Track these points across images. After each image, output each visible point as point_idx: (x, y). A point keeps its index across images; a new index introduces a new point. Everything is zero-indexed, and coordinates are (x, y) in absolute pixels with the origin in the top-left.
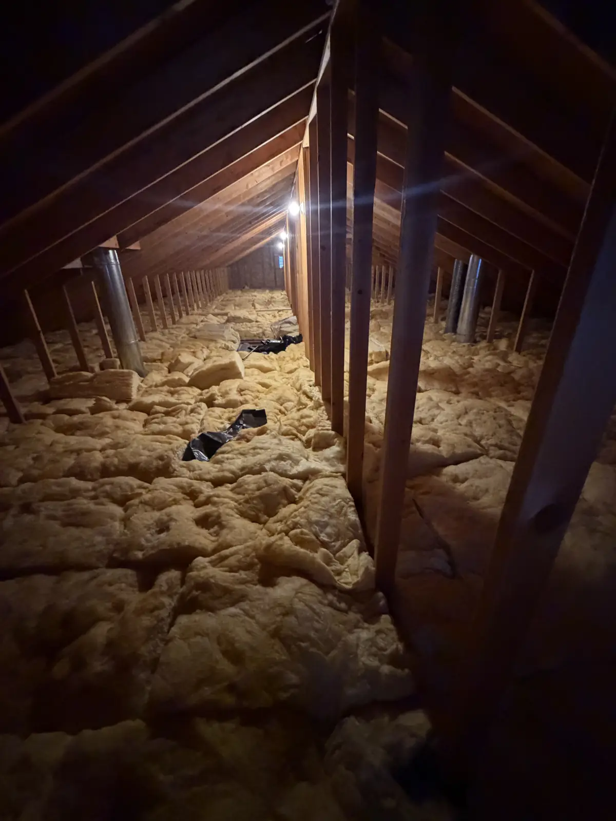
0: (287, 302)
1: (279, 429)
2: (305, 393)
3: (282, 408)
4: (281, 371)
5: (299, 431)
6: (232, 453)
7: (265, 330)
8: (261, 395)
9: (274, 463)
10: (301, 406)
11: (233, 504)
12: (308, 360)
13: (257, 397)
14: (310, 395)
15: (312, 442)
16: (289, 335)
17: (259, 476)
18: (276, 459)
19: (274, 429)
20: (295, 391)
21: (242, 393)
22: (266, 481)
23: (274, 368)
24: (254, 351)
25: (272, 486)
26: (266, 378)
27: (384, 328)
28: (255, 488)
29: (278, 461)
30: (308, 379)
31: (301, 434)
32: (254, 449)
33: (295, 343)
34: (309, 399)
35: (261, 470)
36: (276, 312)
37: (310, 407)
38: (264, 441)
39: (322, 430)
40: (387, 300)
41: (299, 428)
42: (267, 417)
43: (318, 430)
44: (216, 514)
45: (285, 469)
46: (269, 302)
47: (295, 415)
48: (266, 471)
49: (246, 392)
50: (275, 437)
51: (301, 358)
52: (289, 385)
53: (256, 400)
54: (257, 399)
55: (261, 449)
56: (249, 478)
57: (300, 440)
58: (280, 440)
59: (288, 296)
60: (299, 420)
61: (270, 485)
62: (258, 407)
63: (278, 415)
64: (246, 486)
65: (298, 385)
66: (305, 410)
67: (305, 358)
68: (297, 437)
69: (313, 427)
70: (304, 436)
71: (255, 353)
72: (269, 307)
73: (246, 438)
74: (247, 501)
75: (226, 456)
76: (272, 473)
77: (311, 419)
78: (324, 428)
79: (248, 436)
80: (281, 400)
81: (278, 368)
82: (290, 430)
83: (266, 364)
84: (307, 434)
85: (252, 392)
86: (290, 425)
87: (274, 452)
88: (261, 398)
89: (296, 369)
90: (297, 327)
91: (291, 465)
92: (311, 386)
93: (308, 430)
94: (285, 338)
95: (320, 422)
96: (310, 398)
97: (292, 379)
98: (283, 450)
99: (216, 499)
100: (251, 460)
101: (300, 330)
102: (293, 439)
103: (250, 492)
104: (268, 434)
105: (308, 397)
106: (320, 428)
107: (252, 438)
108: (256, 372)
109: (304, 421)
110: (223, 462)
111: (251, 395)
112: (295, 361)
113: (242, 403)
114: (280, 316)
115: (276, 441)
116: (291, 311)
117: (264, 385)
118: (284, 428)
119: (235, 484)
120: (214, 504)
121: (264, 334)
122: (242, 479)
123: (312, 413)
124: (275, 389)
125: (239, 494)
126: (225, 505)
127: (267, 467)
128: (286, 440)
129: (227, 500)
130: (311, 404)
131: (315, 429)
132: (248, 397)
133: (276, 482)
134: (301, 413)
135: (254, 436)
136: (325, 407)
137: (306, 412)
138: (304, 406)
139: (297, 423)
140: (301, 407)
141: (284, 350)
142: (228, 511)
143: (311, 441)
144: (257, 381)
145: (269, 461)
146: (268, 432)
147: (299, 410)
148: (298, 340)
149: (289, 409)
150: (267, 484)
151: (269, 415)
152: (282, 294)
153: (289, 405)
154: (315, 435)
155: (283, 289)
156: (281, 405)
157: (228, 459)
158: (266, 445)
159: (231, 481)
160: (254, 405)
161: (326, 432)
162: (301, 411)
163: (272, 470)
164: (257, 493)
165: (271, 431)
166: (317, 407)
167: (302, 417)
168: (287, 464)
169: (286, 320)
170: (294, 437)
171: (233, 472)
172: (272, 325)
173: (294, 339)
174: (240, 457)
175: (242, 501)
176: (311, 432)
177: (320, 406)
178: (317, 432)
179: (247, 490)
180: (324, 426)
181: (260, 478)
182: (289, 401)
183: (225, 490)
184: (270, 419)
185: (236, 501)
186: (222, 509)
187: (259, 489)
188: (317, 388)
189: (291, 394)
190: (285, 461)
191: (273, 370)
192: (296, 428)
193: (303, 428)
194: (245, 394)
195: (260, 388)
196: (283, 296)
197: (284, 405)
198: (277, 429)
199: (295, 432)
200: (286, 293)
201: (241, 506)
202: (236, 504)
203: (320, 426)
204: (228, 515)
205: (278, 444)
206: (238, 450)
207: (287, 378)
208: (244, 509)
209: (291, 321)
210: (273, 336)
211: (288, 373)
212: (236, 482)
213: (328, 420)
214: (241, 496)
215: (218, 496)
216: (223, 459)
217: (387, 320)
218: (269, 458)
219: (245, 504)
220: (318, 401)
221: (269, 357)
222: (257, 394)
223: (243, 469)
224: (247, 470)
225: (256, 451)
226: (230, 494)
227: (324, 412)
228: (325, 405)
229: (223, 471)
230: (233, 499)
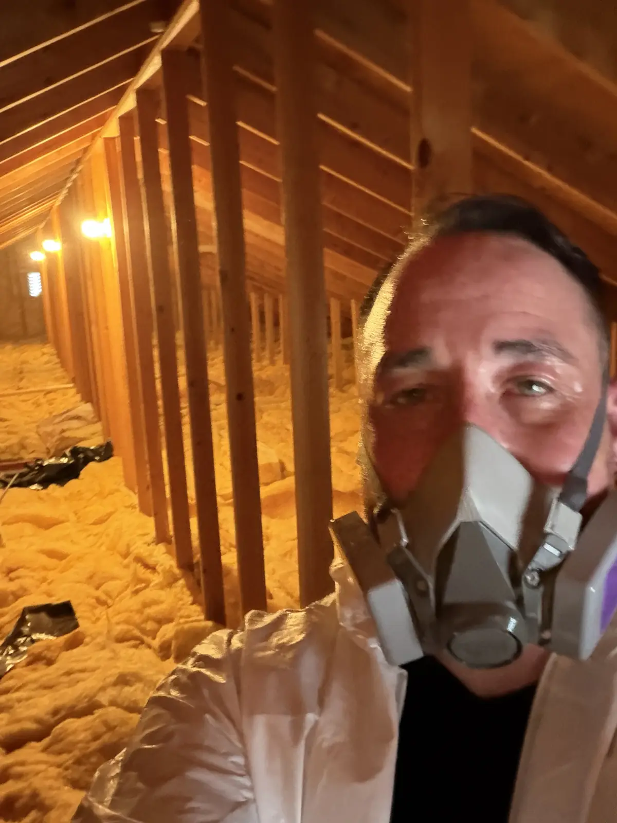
0: (59, 372)
1: (109, 632)
2: (139, 559)
3: (99, 593)
4: (78, 522)
5: (143, 631)
6: (26, 688)
7: (27, 438)
8: (51, 575)
9: (112, 692)
10: (139, 585)
11: (53, 771)
12: (131, 493)
13: (44, 580)
14: (151, 561)
15: (173, 648)
16: (82, 445)
17: (89, 718)
18: (115, 684)
19: (99, 634)
20: (119, 559)
21: (12, 575)
22: (105, 723)
23: (62, 518)
24: (13, 486)
25: (117, 729)
26: (52, 540)
27: (269, 415)
28: (90, 738)
29: (118, 688)
30: (140, 532)
31: (148, 636)
32: (68, 673)
33: (100, 461)
34: (149, 571)
35: (90, 708)
36: (41, 395)
37: (156, 584)
38: (86, 657)
39: (186, 622)
40: (267, 353)
41: (143, 626)
42: (77, 615)
43: (179, 624)
44: (28, 792)
45: (133, 699)
46: (19, 374)
47: (131, 602)
48: (100, 706)
49: (21, 572)
50: (103, 648)
51: (118, 490)
52: (103, 548)
53: (44, 587)
54: (45, 584)
55: (83, 671)
56: (71, 724)
57: (149, 647)
58: (114, 651)
59: (59, 355)
60: (140, 612)
61: (115, 727)
62: (54, 598)
63: (95, 608)
64: (71, 738)
65: (122, 547)
66: (147, 590)
67: (125, 490)
68: (142, 642)
69: (170, 620)
70: (154, 638)
71: (15, 489)
72: (22, 384)
73: (44, 658)
74: (78, 762)
75: (15, 695)
76: (112, 709)
77: (163, 607)
78: (191, 619)
79: (49, 654)
80: (95, 580)
81: (72, 517)
82: (128, 631)
83: (44, 510)
84: (159, 634)
85: (34, 570)
86: (127, 622)
87: (109, 673)
88: (52, 581)
89: (110, 515)
90: (98, 427)
91: (143, 691)
92: (149, 545)
93: (161, 627)
94: (75, 452)
95: (180, 609)
96: (152, 568)
97: (108, 535)
98: (123, 666)
99: (18, 769)
100: (67, 695)
101: (107, 431)
102: (136, 647)
103: (80, 745)
104: (87, 644)
105: (147, 566)
106: (182, 621)
107: (58, 656)
108: (28, 529)
109: (151, 611)
110: (11, 707)
111: (32, 577)
112: (105, 498)
113: (17, 597)
114: (50, 403)
115: (106, 654)
116: (74, 391)
117: (52, 554)
118: (118, 629)
119: (46, 741)
120: (19, 777)
121: (23, 447)
122: (61, 728)
123: (163, 594)
124: (79, 559)
125: (60, 753)
126: (40, 775)
127: (103, 698)
128: (124, 650)
129: (42, 767)
130: (156, 579)
131: (174, 623)
132: (27, 582)
133: (124, 723)
134: (142, 597)
135: (60, 653)
136: (185, 580)
137: (149, 594)
138: (143, 585)
139: (137, 618)
140: (138, 587)
141: (76, 476)
142: (49, 783)
143: (170, 646)
144: (34, 548)
145: (103, 689)
146: (87, 640)
147: (136, 592)
148: (105, 452)
149: (115, 594)
150: (110, 728)
151: (80, 612)
152: (44, 354)
153: (113, 586)
154: (177, 636)
155: (44, 341)
156: (97, 588)
157: (19, 701)
158: (90, 664)
159: (38, 736)
160: (45, 596)
161: (195, 624)
162: (141, 593)
163: (113, 703)
164: (95, 745)
165: (93, 639)
166: (171, 582)
167: (146, 605)
168: (135, 690)
169: (71, 414)
170: (138, 642)
171: (38, 721)
172: (38, 427)
173: (96, 452)
174: (45, 692)
175: (70, 762)
176: (168, 631)
177: (176, 580)
178: (179, 627)
179: (74, 744)
180: (188, 617)
181: (95, 720)
182: (113, 578)
183: (31, 752)
184: (84, 618)
185: (59, 766)
186: (37, 782)
187: (96, 737)
188: (162, 548)
189: (112, 565)
190: (131, 686)
191: (62, 522)
192: (138, 626)
193: (150, 626)
194: (18, 578)
195: (45, 560)
196: (46, 358)
197: (103, 587)
198: (105, 632)
199: (137, 633)
200: (53, 351)
201: (70, 771)
202: (60, 770)
203: (181, 617)
204: (51, 788)
205: (111, 659)
206: (35, 681)
207: (95, 535)
208: (76, 776)
209: (81, 414)
210: (44, 450)
211: (95, 524)
212: (48, 734)
213: (193, 603)
214: (65, 757)
215: (22, 764)
216: (10, 703)
217: (271, 398)
218: (101, 684)
219: (75, 767)
220: (168, 572)
221: (48, 494)
222: (43, 574)
223: (55, 712)
224: (63, 713)
225: (72, 676)
226: (44, 757)
227: (185, 589)
228: (183, 576)
229: (19, 721)
230: (52, 765)
